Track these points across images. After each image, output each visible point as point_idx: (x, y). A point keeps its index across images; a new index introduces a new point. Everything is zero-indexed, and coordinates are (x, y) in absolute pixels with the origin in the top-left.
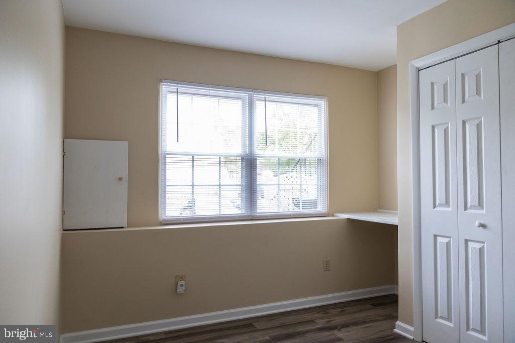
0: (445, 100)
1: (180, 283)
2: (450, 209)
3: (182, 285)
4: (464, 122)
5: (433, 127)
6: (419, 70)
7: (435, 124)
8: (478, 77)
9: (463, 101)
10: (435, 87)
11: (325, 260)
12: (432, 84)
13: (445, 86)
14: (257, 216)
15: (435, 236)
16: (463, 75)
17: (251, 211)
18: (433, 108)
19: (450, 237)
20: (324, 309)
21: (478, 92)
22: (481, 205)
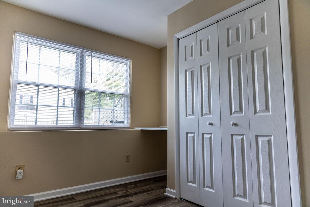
0: (192, 55)
1: (19, 171)
2: (195, 117)
3: (20, 173)
4: (201, 67)
5: (186, 71)
6: (178, 39)
7: (187, 69)
8: (208, 41)
9: (201, 55)
10: (187, 48)
11: (127, 154)
12: (185, 47)
13: (192, 47)
14: (83, 128)
15: (187, 133)
16: (201, 41)
17: (80, 124)
18: (186, 60)
19: (194, 133)
20: (125, 186)
21: (208, 50)
22: (210, 112)
